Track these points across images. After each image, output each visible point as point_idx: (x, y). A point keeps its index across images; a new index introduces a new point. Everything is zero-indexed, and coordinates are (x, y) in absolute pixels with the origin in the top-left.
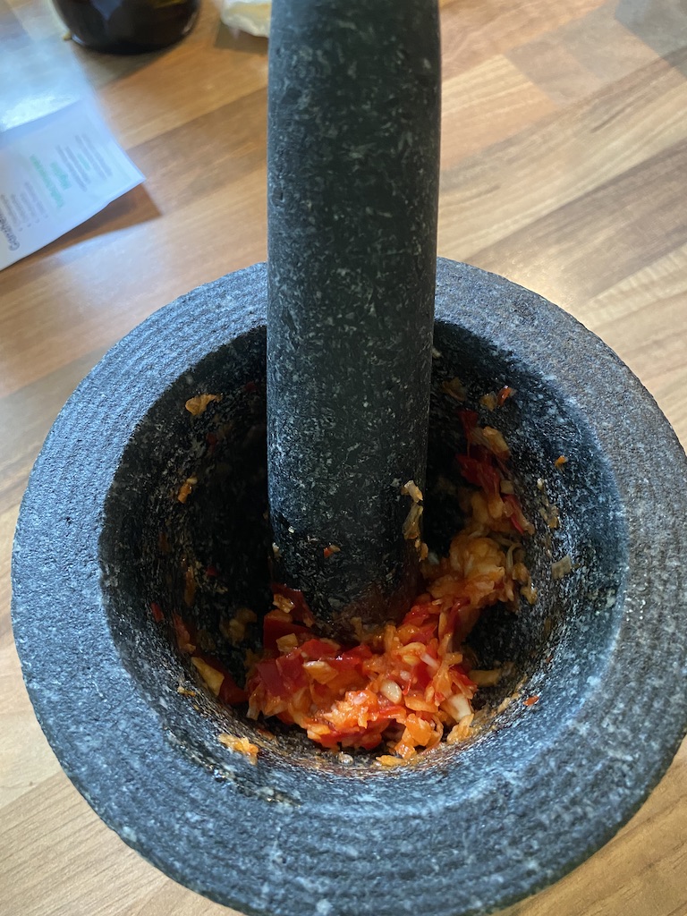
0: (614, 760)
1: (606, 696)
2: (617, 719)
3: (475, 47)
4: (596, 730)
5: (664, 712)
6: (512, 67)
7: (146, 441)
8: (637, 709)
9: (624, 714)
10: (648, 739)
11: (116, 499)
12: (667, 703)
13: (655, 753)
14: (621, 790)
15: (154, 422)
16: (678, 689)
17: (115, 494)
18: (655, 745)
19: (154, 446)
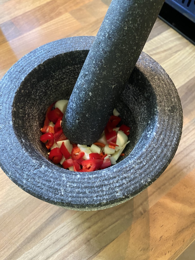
0: (60, 190)
1: (76, 180)
2: (71, 186)
3: (61, 11)
4: (65, 182)
5: (80, 198)
6: (71, 16)
7: (77, 55)
8: (77, 190)
9: (73, 187)
10: (70, 196)
11: (60, 57)
12: (83, 197)
13: (68, 200)
14: (53, 195)
15: (82, 53)
16: (89, 199)
17: (61, 56)
18: (70, 199)
19: (78, 58)
